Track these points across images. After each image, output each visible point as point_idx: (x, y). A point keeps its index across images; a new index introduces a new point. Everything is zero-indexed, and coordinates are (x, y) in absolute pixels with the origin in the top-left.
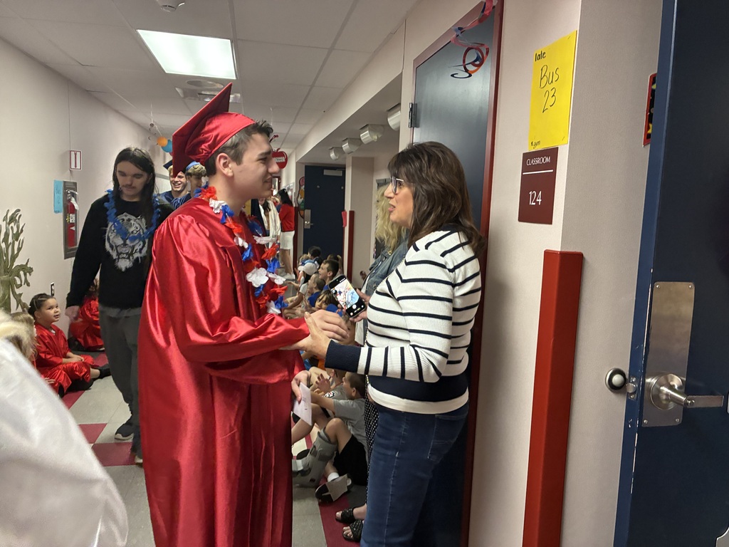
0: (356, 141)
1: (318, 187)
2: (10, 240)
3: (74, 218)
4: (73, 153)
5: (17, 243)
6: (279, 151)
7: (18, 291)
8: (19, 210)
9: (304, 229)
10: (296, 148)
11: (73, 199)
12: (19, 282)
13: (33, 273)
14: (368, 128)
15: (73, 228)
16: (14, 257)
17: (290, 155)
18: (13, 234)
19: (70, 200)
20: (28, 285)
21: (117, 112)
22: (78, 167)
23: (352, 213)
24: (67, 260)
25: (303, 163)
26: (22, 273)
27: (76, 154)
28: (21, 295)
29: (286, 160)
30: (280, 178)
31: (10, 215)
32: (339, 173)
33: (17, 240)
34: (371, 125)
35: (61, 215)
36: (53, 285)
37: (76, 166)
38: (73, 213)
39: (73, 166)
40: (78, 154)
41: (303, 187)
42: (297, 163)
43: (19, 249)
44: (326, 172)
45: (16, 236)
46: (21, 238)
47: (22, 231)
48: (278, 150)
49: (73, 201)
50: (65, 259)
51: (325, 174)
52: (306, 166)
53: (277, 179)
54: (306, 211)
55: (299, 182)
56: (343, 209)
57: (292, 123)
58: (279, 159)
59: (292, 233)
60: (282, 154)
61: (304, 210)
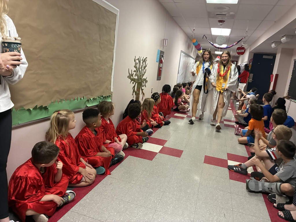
1: (259, 63)
2: (143, 69)
3: (162, 65)
5: (144, 70)
6: (242, 47)
7: (143, 88)
8: (147, 58)
10: (250, 46)
11: (162, 58)
12: (143, 85)
13: (147, 83)
15: (161, 69)
16: (143, 75)
17: (247, 49)
18: (144, 66)
19: (161, 58)
20: (146, 87)
22: (166, 45)
23: (277, 76)
24: (157, 81)
25: (252, 52)
26: (144, 81)
27: (166, 40)
28: (143, 89)
29: (245, 51)
30: (237, 62)
31: (144, 59)
32: (271, 57)
33: (145, 69)
35: (158, 63)
36: (152, 89)
38: (162, 63)
39: (164, 45)
41: (251, 63)
42: (250, 53)
43: (145, 73)
44: (264, 57)
45: (145, 67)
46: (146, 68)
47: (146, 66)
48: (241, 46)
51: (263, 57)
52: (254, 54)
54: (251, 74)
55: (249, 61)
56: (272, 74)
57: (255, 30)
58: (241, 51)
59: (245, 84)
60: (243, 48)
61: (250, 74)
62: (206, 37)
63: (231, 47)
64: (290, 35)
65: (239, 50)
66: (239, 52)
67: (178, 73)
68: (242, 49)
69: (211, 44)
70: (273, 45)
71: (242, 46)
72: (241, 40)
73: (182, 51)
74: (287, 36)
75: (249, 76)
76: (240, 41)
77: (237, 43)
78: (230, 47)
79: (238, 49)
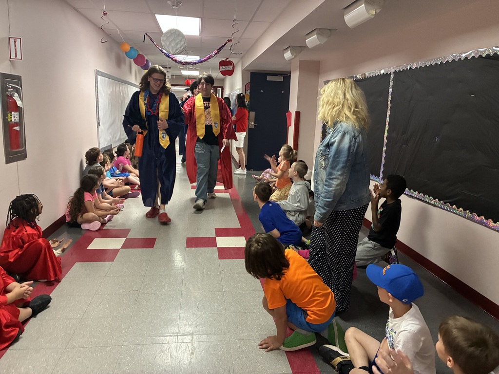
0: (299, 48)
1: (262, 91)
3: (18, 117)
4: (12, 40)
6: (228, 60)
9: (249, 129)
10: (242, 58)
11: (16, 95)
14: (316, 32)
15: (17, 128)
17: (236, 64)
19: (11, 96)
21: (76, 10)
22: (19, 57)
23: (298, 114)
24: (9, 164)
25: (247, 70)
27: (15, 42)
29: (234, 68)
30: (223, 88)
32: (281, 79)
34: (319, 29)
37: (16, 56)
38: (15, 112)
39: (13, 56)
40: (18, 40)
41: (249, 91)
42: (243, 71)
44: (269, 78)
48: (226, 60)
49: (16, 97)
50: (6, 164)
51: (268, 80)
52: (252, 73)
53: (220, 89)
54: (251, 113)
55: (245, 88)
56: (288, 111)
57: (251, 21)
58: (227, 68)
59: (245, 133)
60: (230, 63)
61: (249, 112)
62: (151, 39)
63: (207, 59)
64: (327, 29)
65: (224, 67)
66: (223, 69)
67: (98, 125)
68: (229, 65)
69: (165, 54)
70: (288, 55)
71: (228, 58)
72: (225, 44)
73: (98, 73)
74: (320, 31)
75: (249, 117)
76: (223, 46)
77: (219, 52)
78: (205, 60)
79: (222, 64)
